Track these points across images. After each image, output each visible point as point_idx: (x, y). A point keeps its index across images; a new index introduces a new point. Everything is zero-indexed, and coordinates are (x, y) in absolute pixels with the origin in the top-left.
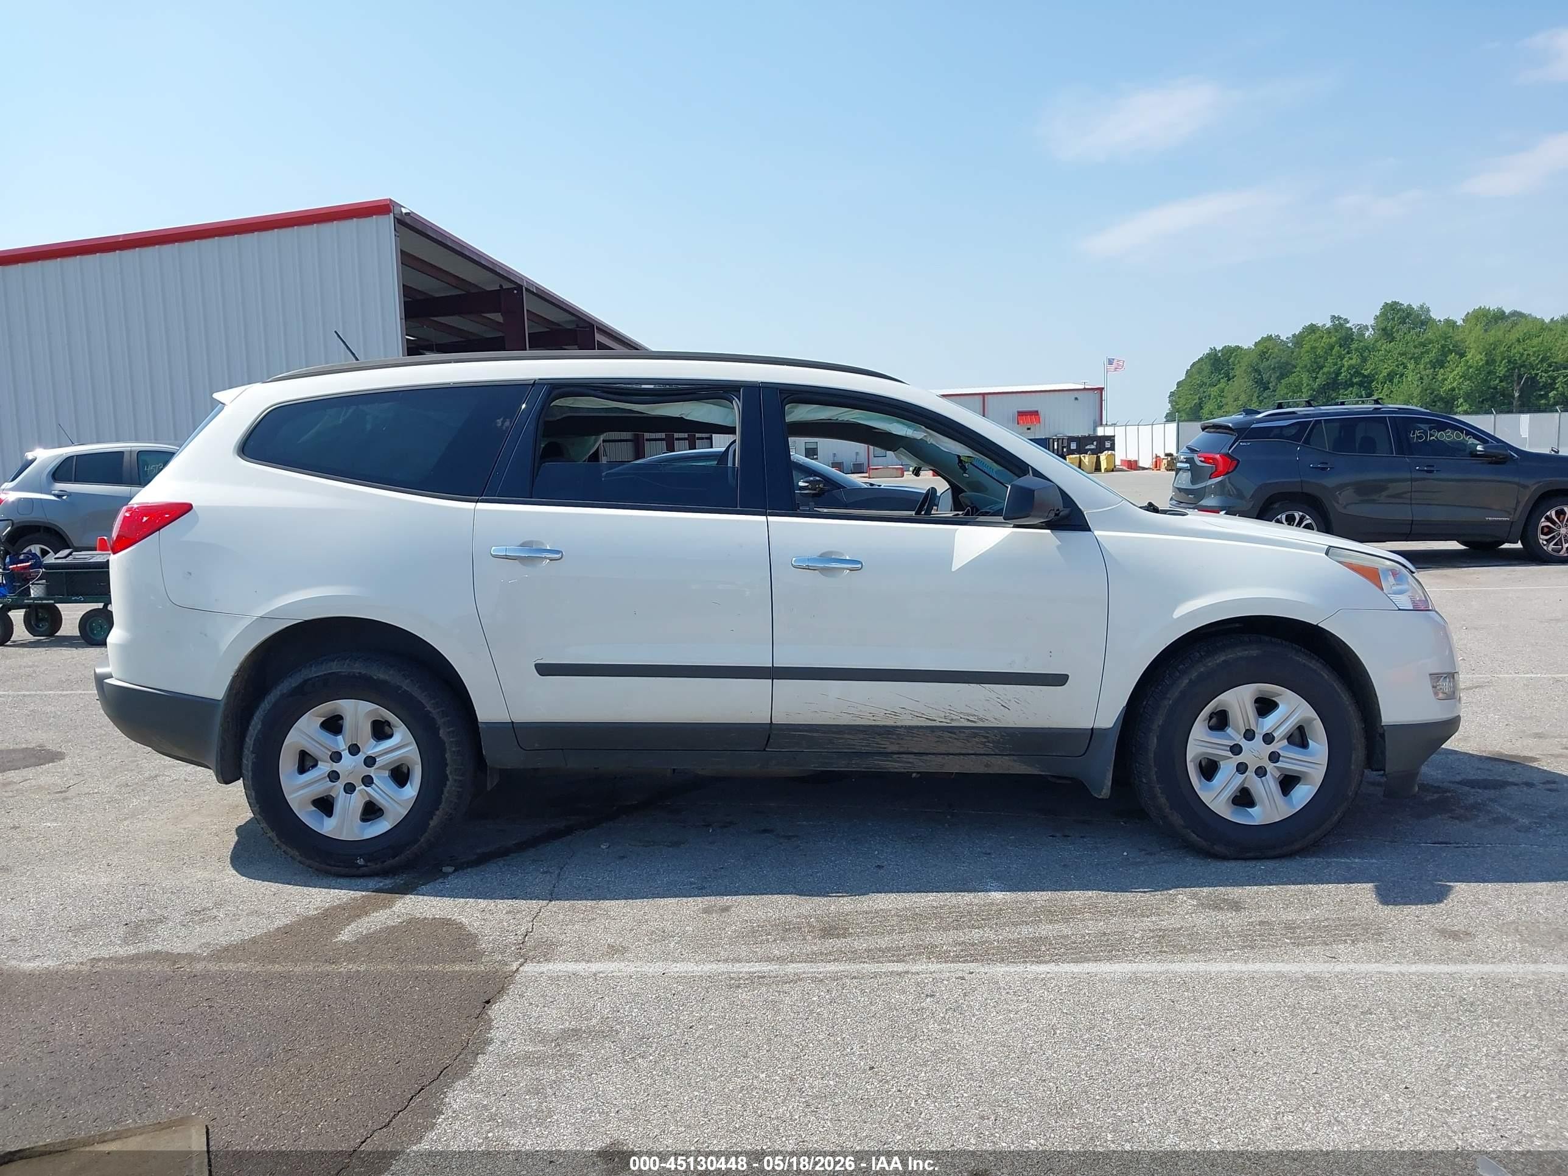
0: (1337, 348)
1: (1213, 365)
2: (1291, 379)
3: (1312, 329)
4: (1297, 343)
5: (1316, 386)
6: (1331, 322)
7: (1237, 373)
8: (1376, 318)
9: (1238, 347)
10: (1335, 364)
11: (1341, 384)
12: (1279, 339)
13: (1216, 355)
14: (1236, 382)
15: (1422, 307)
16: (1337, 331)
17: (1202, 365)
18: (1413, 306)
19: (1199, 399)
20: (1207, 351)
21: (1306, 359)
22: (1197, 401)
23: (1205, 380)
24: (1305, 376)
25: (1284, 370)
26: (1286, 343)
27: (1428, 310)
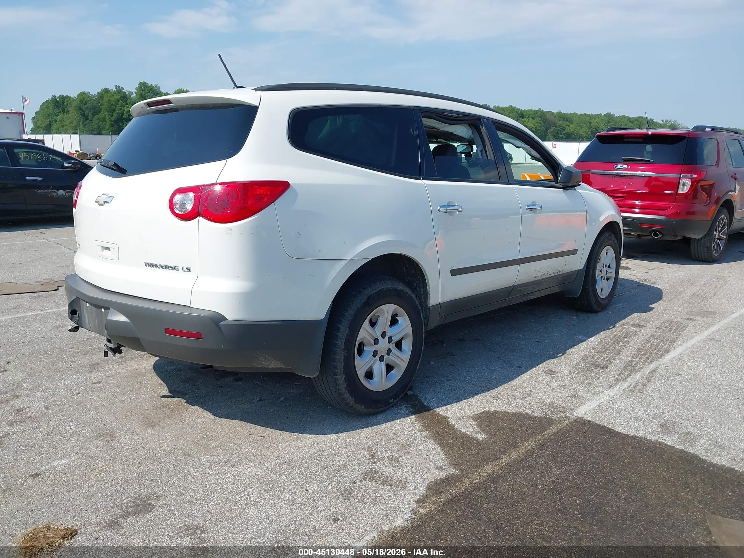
0: (120, 101)
1: (55, 105)
2: (99, 116)
3: (106, 91)
4: (100, 97)
5: (113, 119)
6: (115, 88)
7: (70, 109)
8: (137, 88)
9: (67, 97)
10: (121, 109)
11: (124, 119)
12: (90, 94)
13: (56, 99)
14: (71, 114)
15: (156, 86)
16: (119, 93)
17: (48, 104)
18: (153, 85)
19: (49, 121)
20: (50, 97)
21: (105, 106)
22: (48, 123)
23: (51, 112)
24: (106, 114)
25: (96, 111)
26: (94, 97)
27: (159, 88)
